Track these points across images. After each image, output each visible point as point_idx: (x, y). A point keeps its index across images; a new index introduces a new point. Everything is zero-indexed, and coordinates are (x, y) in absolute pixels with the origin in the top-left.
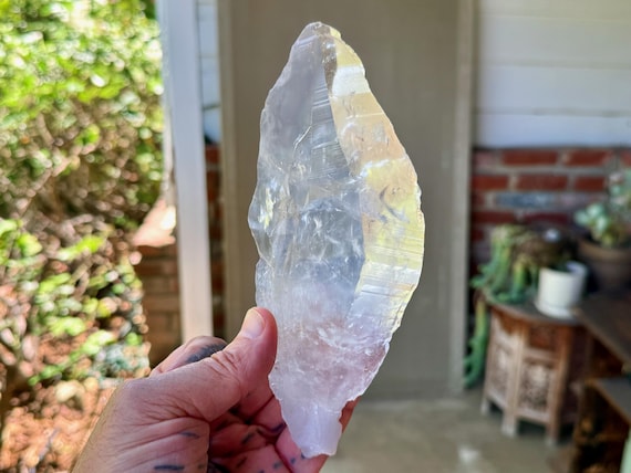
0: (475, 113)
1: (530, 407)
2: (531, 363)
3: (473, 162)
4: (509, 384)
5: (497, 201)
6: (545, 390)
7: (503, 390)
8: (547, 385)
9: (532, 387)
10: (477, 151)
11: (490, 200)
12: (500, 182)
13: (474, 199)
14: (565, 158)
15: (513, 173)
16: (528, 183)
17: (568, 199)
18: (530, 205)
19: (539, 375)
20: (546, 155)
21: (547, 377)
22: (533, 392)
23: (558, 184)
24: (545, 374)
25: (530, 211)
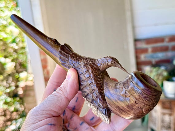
0: (134, 28)
1: (165, 129)
2: (164, 114)
3: (135, 45)
4: (157, 122)
5: (145, 57)
6: (170, 123)
7: (155, 124)
8: (170, 121)
9: (165, 122)
10: (136, 41)
11: (143, 57)
12: (145, 51)
13: (137, 57)
14: (167, 40)
15: (150, 47)
16: (155, 50)
17: (170, 54)
18: (157, 57)
19: (167, 118)
20: (160, 40)
21: (170, 118)
22: (166, 124)
23: (166, 49)
24: (169, 118)
25: (157, 59)
